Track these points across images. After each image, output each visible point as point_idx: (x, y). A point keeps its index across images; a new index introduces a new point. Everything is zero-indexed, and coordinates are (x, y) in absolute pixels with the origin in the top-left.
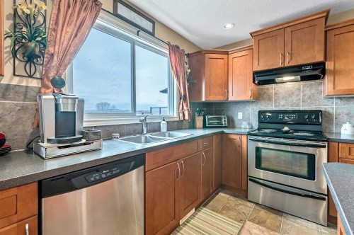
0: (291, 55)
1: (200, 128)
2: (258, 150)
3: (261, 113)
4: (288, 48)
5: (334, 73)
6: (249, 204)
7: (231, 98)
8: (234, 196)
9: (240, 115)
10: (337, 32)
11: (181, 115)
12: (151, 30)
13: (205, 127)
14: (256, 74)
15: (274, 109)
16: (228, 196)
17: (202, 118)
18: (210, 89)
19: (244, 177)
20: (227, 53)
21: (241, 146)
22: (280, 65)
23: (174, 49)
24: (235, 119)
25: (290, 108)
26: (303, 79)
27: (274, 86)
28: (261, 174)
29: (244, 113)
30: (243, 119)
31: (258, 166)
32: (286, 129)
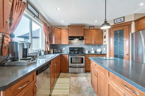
0: (78, 33)
1: (52, 54)
2: (71, 58)
3: (70, 48)
4: (77, 32)
5: (85, 39)
6: (69, 74)
7: (62, 44)
8: (65, 73)
9: (64, 49)
10: (86, 30)
11: (46, 49)
12: (38, 16)
13: (54, 53)
14: (69, 37)
15: (73, 47)
16: (63, 74)
17: (53, 50)
18: (56, 40)
19: (68, 67)
20: (61, 29)
21: (66, 58)
22: (75, 36)
23: (45, 25)
24: (62, 50)
25: (76, 47)
26: (79, 40)
27: (73, 41)
28: (73, 65)
29: (65, 48)
30: (65, 50)
31: (71, 63)
32: (76, 52)
